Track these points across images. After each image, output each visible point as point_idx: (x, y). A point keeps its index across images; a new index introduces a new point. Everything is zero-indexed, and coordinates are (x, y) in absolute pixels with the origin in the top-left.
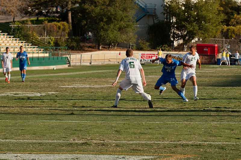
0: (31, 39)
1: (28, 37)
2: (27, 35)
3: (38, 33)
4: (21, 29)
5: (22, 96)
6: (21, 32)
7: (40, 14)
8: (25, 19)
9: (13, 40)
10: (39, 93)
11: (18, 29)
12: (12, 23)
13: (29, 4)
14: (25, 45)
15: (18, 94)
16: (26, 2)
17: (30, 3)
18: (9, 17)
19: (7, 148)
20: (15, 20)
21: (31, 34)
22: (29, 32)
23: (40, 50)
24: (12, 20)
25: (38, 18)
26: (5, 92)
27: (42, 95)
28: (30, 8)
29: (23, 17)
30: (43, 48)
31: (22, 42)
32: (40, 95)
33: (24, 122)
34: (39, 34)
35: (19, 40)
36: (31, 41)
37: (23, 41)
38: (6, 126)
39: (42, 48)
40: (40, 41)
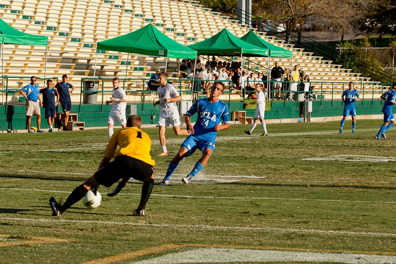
0: (369, 70)
1: (365, 66)
2: (364, 63)
3: (381, 60)
4: (354, 54)
5: (359, 162)
6: (354, 59)
7: (384, 29)
8: (360, 37)
9: (341, 71)
10: (385, 158)
11: (349, 54)
12: (340, 44)
13: (366, 12)
14: (360, 80)
15: (352, 159)
16: (363, 10)
17: (369, 12)
18: (335, 35)
19: (342, 245)
20: (344, 39)
21: (371, 62)
22: (367, 58)
23: (385, 88)
24: (340, 39)
25: (380, 36)
26: (332, 155)
27: (392, 160)
28: (368, 20)
29: (358, 35)
30: (390, 85)
31: (356, 76)
32: (387, 160)
33: (366, 203)
34: (384, 63)
35: (351, 72)
36: (370, 73)
37: (357, 72)
38: (339, 209)
39: (387, 85)
40: (383, 73)
